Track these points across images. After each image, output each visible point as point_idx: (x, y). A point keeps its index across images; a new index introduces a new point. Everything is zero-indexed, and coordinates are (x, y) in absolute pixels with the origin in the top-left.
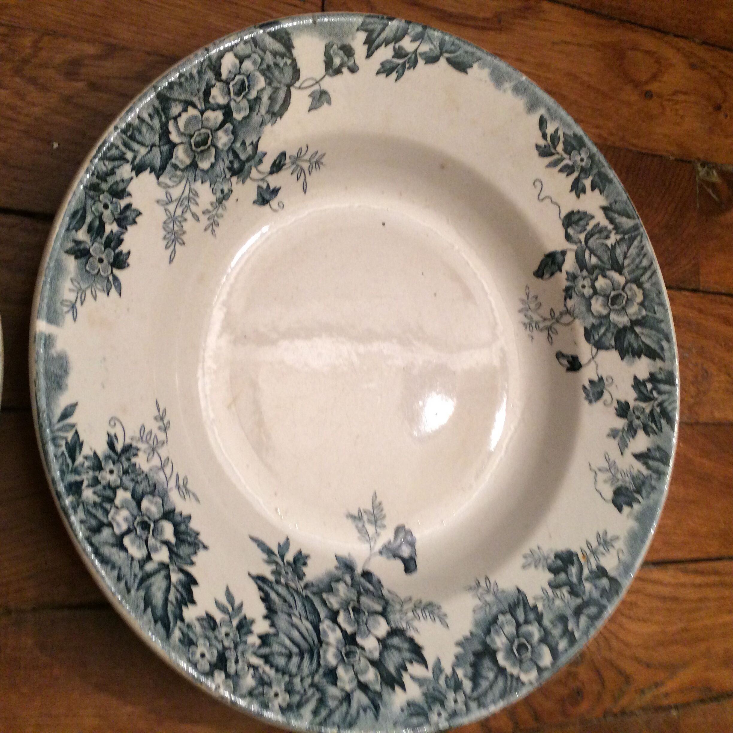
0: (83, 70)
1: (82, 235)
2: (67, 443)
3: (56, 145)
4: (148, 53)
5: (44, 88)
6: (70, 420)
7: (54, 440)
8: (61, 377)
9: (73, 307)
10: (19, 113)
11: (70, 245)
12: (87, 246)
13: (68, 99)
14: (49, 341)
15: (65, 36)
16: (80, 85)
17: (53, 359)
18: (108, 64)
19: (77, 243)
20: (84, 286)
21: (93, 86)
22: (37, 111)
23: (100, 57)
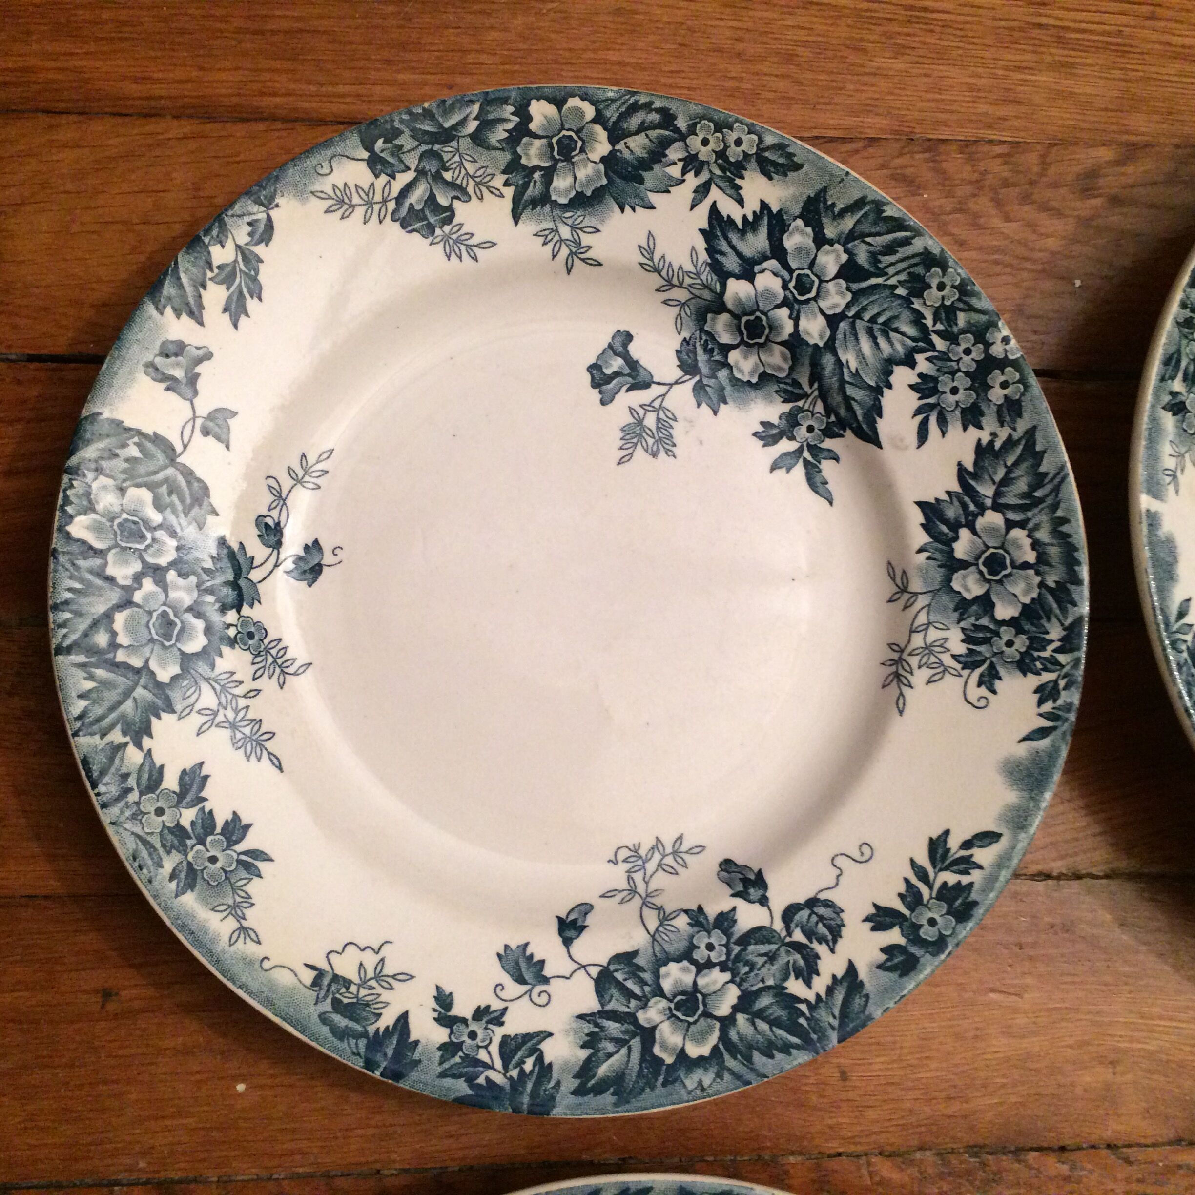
0: (1101, 182)
1: (1178, 385)
2: (1188, 648)
3: (1078, 283)
4: (1178, 147)
5: (1059, 213)
6: (1187, 620)
7: (1174, 644)
8: (1171, 565)
9: (1174, 477)
10: (1032, 250)
11: (1167, 398)
12: (1183, 399)
13: (1085, 222)
14: (1153, 519)
15: (1076, 144)
16: (1097, 202)
17: (1163, 542)
18: (1130, 169)
19: (1174, 394)
20: (1183, 450)
21: (1115, 201)
22: (1052, 243)
23: (1118, 163)
